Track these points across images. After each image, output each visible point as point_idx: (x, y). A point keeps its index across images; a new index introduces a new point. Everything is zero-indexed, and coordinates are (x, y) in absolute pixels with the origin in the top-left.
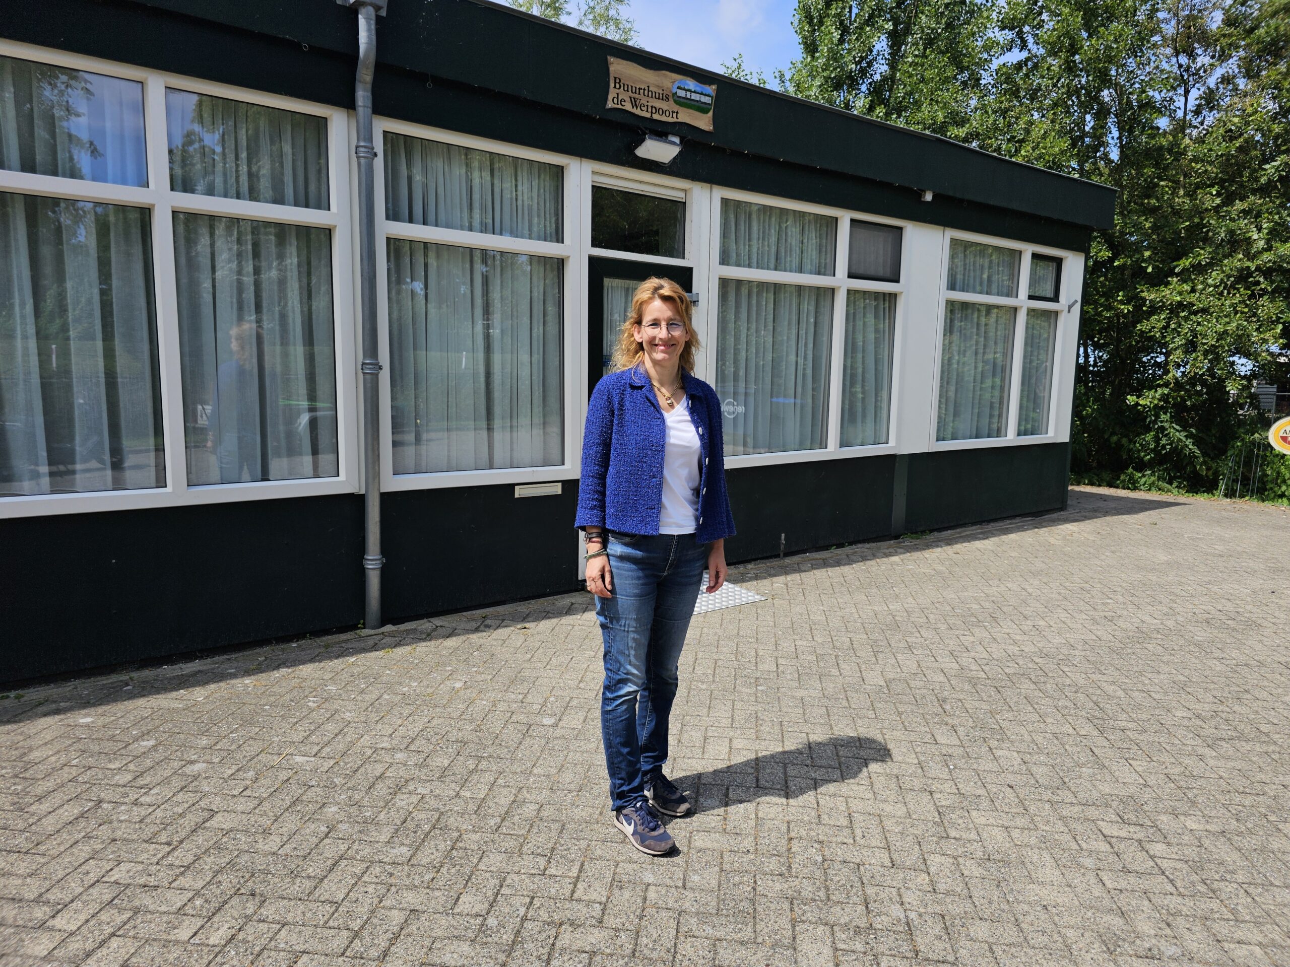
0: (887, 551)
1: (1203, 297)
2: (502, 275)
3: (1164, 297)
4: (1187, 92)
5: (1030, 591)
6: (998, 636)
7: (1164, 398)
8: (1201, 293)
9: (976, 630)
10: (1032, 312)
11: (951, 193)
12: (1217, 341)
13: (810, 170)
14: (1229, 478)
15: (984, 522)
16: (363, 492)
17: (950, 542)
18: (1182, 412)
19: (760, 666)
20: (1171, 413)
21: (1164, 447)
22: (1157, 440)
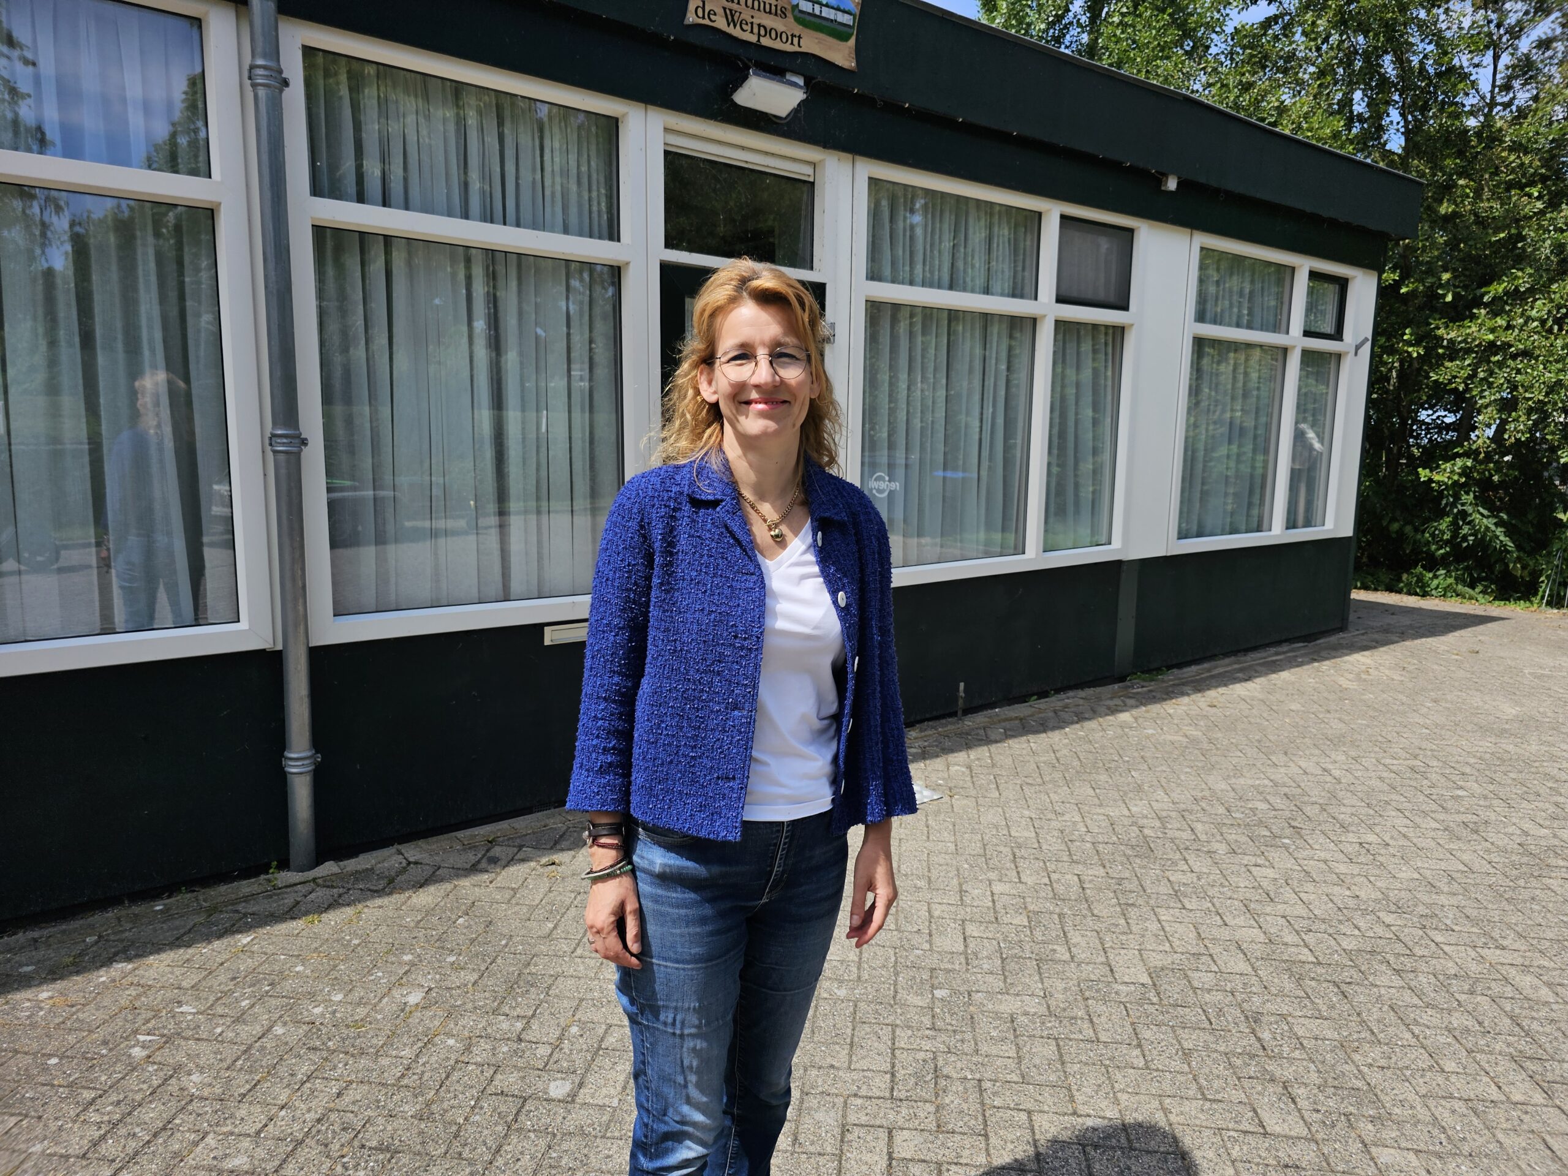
0: (1111, 703)
1: (1524, 335)
2: (520, 291)
3: (1468, 334)
4: (1496, 58)
5: (1337, 773)
6: (1310, 865)
7: (1465, 472)
8: (1521, 330)
9: (1274, 855)
10: (1306, 354)
11: (1202, 179)
12: (1547, 395)
13: (1004, 137)
14: (1554, 580)
15: (1239, 651)
16: (279, 647)
17: (1200, 686)
18: (1488, 491)
19: (937, 940)
20: (1475, 492)
21: (1465, 538)
22: (1455, 528)
